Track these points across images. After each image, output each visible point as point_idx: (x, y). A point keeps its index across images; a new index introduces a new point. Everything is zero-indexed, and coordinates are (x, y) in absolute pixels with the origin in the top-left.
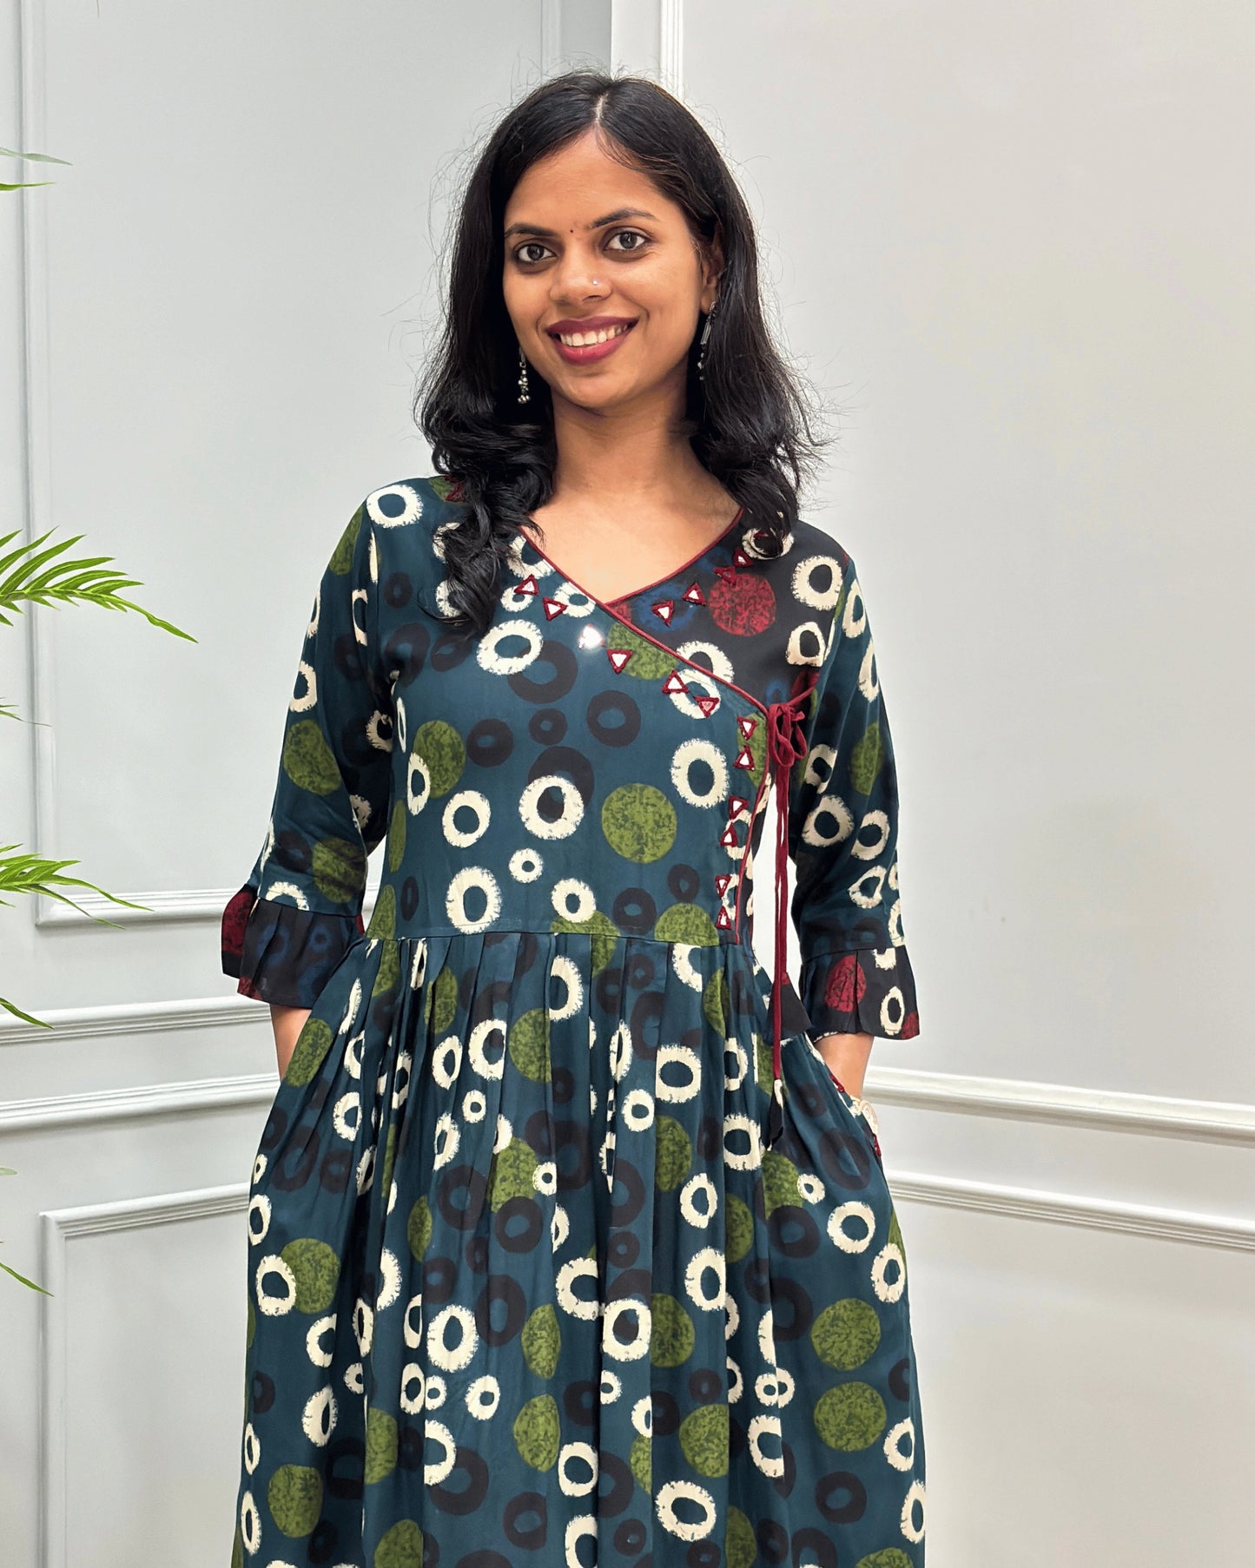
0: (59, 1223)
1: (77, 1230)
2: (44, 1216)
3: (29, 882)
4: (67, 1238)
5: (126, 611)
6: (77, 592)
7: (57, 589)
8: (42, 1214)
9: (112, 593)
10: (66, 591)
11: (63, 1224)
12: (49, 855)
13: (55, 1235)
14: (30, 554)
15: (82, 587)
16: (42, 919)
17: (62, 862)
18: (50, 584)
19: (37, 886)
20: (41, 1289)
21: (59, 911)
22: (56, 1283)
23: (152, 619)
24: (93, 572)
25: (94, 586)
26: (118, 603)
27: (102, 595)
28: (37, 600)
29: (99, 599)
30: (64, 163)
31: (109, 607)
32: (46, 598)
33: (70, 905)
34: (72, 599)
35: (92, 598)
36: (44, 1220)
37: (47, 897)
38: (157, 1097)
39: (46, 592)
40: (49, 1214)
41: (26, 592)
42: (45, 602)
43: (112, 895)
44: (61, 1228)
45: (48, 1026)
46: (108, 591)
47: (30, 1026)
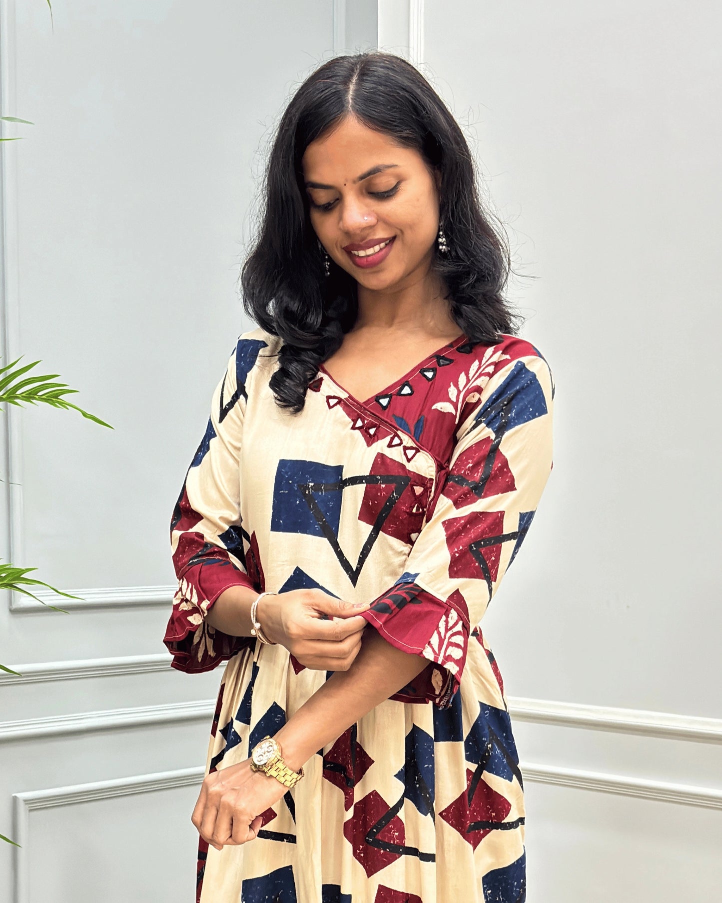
0: (25, 801)
1: (37, 805)
2: (16, 796)
3: (5, 582)
4: (30, 810)
5: (68, 409)
6: (37, 397)
7: (24, 395)
8: (14, 795)
9: (59, 397)
10: (30, 396)
11: (26, 801)
12: (18, 565)
13: (22, 809)
14: (6, 373)
15: (40, 394)
16: (14, 606)
17: (26, 569)
18: (19, 392)
19: (11, 586)
20: (14, 842)
21: (24, 601)
22: (23, 840)
23: (85, 414)
24: (46, 384)
25: (47, 393)
26: (63, 404)
27: (53, 398)
28: (10, 402)
29: (51, 402)
30: (28, 122)
31: (56, 406)
32: (17, 401)
33: (32, 598)
34: (34, 401)
35: (46, 400)
36: (15, 799)
37: (18, 592)
38: (89, 720)
39: (17, 397)
40: (18, 795)
41: (4, 397)
42: (16, 404)
43: (59, 591)
44: (26, 804)
45: (19, 674)
46: (56, 397)
47: (7, 675)
